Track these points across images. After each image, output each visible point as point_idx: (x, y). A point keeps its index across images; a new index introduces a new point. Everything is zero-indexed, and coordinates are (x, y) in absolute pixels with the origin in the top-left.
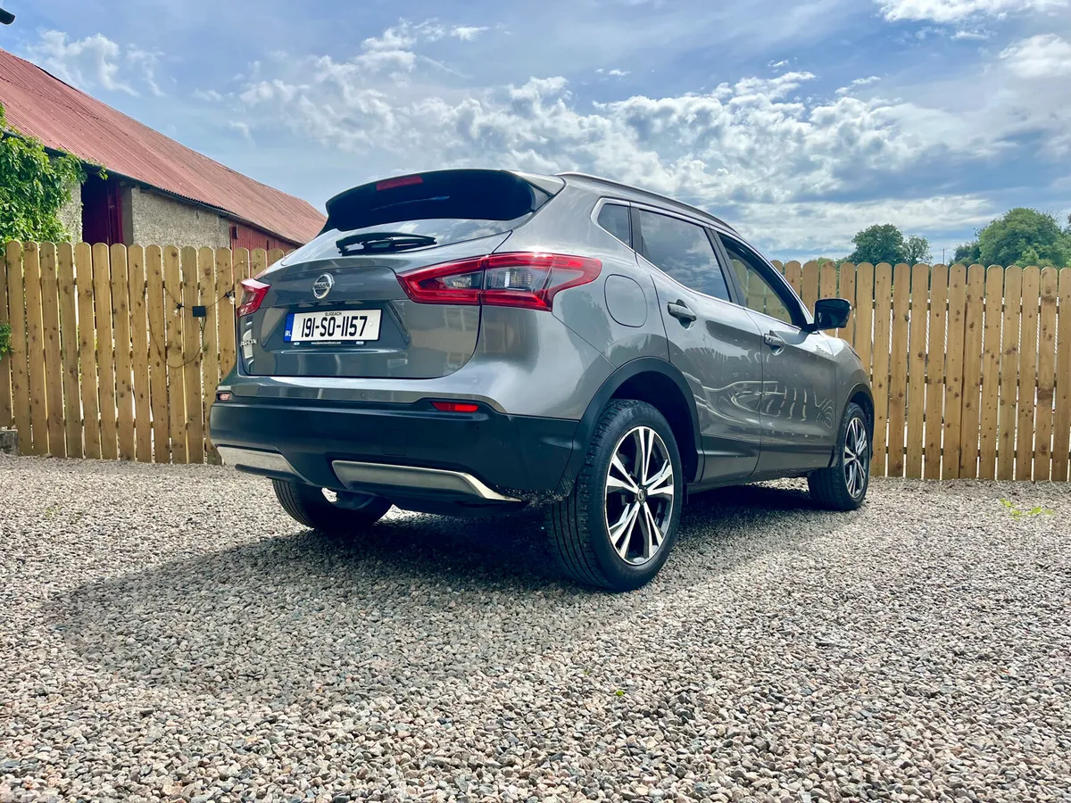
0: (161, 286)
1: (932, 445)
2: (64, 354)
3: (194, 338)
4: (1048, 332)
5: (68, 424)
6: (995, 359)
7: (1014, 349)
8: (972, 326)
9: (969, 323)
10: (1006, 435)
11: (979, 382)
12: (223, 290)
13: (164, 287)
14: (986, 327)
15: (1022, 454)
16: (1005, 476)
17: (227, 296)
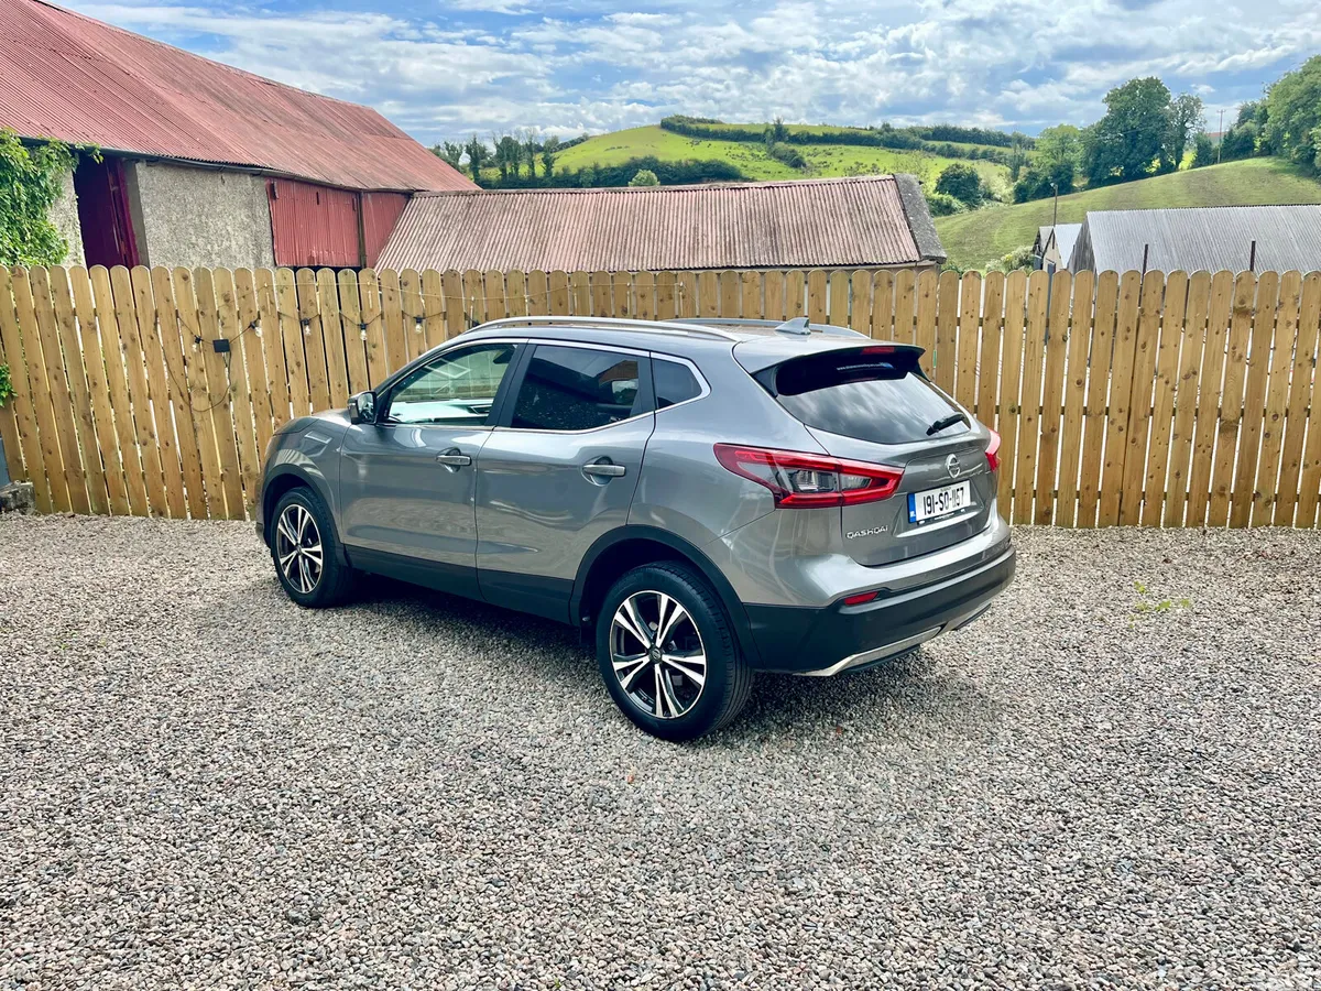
0: (174, 315)
1: (1087, 488)
2: (73, 397)
3: (219, 375)
4: (1238, 351)
5: (88, 476)
6: (1169, 386)
7: (1195, 373)
8: (1144, 346)
9: (1140, 343)
10: (1178, 474)
11: (1149, 411)
12: (248, 320)
13: (177, 317)
14: (1161, 347)
15: (1195, 495)
16: (1173, 522)
17: (253, 326)
